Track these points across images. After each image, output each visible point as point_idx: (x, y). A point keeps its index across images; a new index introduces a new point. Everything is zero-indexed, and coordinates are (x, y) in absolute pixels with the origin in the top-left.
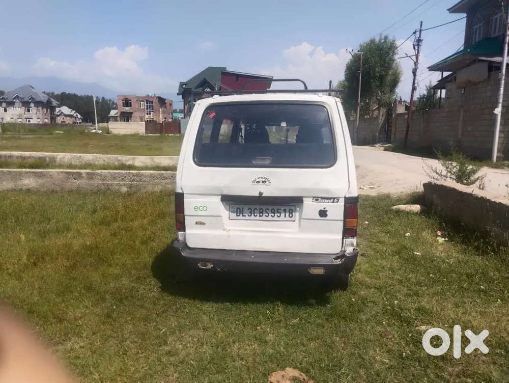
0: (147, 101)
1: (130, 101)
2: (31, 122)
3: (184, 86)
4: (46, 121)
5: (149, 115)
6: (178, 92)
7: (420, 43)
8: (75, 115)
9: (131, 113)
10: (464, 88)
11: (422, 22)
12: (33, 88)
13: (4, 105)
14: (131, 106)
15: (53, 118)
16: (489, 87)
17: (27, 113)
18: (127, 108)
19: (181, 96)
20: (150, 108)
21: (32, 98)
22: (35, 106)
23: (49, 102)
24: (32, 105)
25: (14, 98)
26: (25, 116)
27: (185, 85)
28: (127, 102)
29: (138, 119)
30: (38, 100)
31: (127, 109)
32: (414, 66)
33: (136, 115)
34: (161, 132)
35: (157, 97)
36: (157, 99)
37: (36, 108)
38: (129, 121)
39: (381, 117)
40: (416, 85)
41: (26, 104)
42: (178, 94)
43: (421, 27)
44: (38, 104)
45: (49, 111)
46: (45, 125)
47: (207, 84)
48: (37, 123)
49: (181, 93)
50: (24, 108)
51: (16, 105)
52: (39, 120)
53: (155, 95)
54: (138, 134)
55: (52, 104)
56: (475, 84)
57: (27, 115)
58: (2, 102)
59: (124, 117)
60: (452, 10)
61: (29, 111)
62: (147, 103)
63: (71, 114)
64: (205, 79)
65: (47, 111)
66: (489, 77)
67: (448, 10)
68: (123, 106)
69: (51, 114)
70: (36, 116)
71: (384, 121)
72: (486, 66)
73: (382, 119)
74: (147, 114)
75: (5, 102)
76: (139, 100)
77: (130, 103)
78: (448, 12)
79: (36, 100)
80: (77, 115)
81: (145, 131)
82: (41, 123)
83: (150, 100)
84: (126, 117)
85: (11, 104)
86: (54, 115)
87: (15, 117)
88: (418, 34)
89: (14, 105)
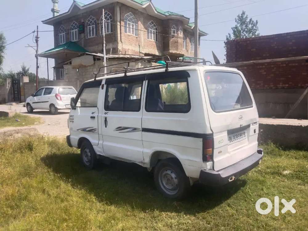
7: (38, 39)
10: (78, 68)
11: (37, 26)
16: (95, 69)
32: (36, 53)
39: (8, 85)
40: (38, 65)
43: (37, 29)
56: (85, 67)
60: (44, 22)
66: (94, 64)
67: (42, 21)
71: (10, 87)
72: (92, 57)
73: (8, 86)
78: (42, 23)
88: (36, 33)
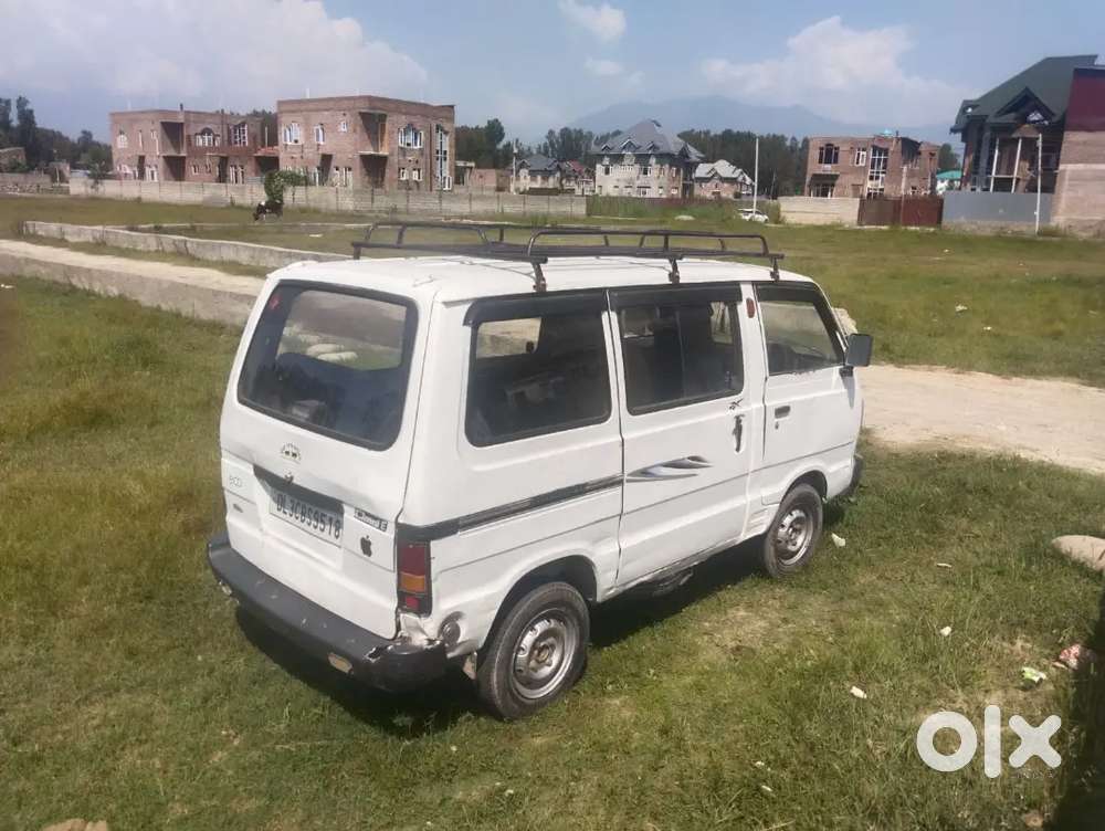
0: (875, 149)
1: (837, 149)
2: (647, 196)
3: (970, 110)
4: (675, 192)
5: (874, 182)
6: (953, 124)
8: (740, 179)
9: (835, 177)
12: (659, 125)
13: (606, 161)
14: (836, 162)
15: (687, 188)
17: (641, 176)
18: (828, 166)
19: (959, 135)
20: (879, 164)
21: (654, 147)
22: (657, 163)
23: (684, 154)
24: (653, 161)
25: (624, 148)
26: (638, 183)
27: (973, 107)
28: (829, 153)
29: (850, 190)
30: (663, 150)
31: (828, 168)
33: (845, 181)
34: (894, 221)
35: (898, 139)
36: (900, 142)
37: (659, 166)
38: (826, 196)
41: (642, 160)
42: (953, 130)
44: (665, 158)
45: (682, 172)
46: (671, 200)
47: (1032, 103)
48: (658, 196)
49: (962, 126)
50: (637, 166)
51: (626, 162)
52: (661, 191)
53: (897, 133)
54: (840, 225)
55: (688, 157)
57: (642, 181)
58: (603, 155)
59: (818, 185)
61: (645, 173)
62: (874, 154)
63: (734, 176)
64: (1027, 89)
65: (678, 172)
68: (820, 162)
69: (685, 179)
70: (658, 183)
74: (871, 178)
75: (608, 156)
76: (856, 146)
77: (836, 154)
79: (661, 150)
80: (744, 179)
81: (856, 218)
82: (664, 196)
83: (881, 146)
84: (824, 186)
85: (618, 159)
86: (691, 179)
87: (622, 185)
89: (622, 160)
